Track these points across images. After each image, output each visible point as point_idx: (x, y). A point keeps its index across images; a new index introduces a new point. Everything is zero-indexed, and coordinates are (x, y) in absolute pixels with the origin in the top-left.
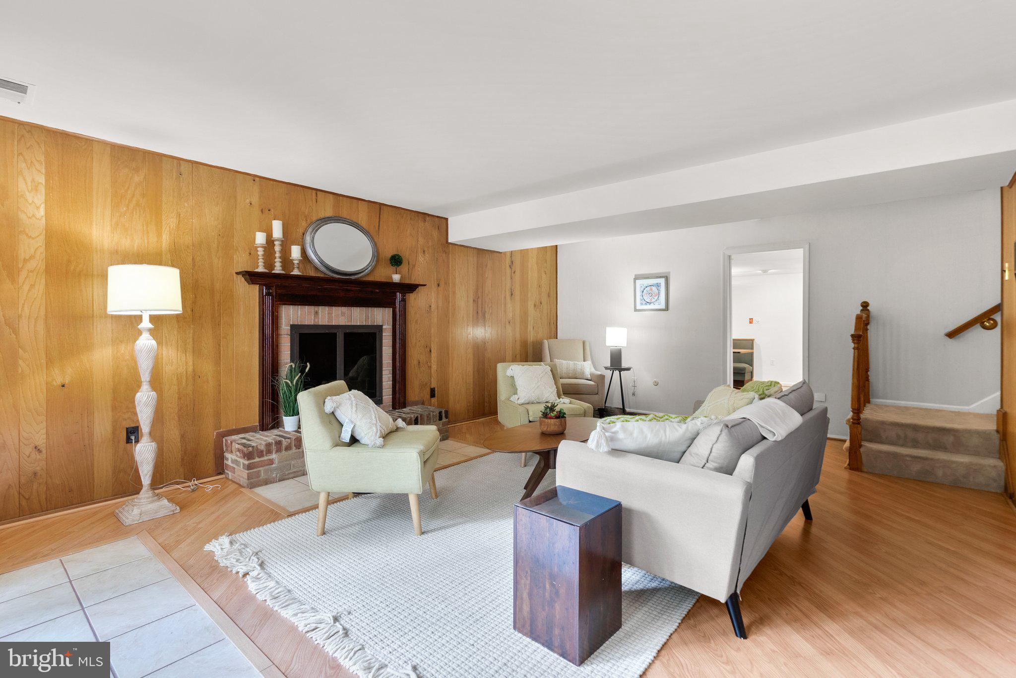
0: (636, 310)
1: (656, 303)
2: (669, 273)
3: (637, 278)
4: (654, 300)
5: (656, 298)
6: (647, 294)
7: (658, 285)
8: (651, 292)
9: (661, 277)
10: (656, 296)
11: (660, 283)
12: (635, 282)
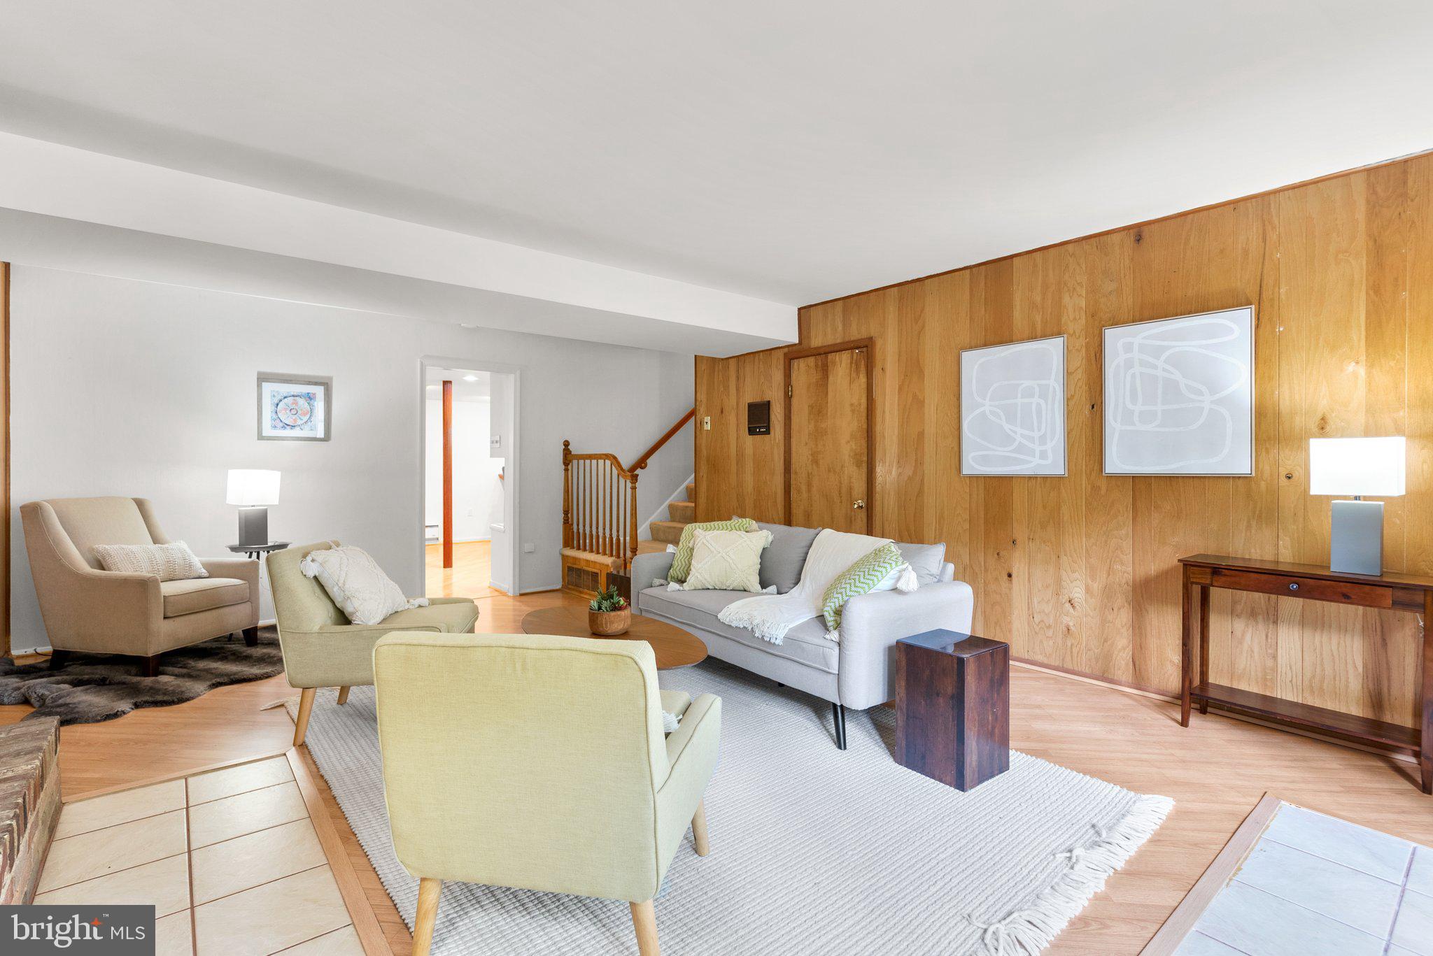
0: (261, 437)
1: (306, 427)
2: (331, 379)
3: (263, 378)
4: (302, 422)
5: (305, 419)
6: (285, 409)
7: (310, 398)
8: (294, 406)
9: (316, 384)
10: (305, 414)
11: (314, 394)
12: (259, 386)
